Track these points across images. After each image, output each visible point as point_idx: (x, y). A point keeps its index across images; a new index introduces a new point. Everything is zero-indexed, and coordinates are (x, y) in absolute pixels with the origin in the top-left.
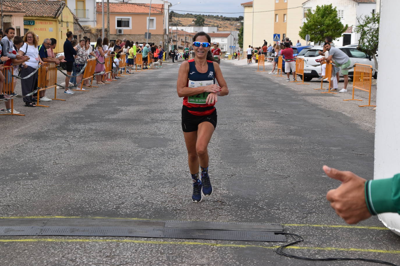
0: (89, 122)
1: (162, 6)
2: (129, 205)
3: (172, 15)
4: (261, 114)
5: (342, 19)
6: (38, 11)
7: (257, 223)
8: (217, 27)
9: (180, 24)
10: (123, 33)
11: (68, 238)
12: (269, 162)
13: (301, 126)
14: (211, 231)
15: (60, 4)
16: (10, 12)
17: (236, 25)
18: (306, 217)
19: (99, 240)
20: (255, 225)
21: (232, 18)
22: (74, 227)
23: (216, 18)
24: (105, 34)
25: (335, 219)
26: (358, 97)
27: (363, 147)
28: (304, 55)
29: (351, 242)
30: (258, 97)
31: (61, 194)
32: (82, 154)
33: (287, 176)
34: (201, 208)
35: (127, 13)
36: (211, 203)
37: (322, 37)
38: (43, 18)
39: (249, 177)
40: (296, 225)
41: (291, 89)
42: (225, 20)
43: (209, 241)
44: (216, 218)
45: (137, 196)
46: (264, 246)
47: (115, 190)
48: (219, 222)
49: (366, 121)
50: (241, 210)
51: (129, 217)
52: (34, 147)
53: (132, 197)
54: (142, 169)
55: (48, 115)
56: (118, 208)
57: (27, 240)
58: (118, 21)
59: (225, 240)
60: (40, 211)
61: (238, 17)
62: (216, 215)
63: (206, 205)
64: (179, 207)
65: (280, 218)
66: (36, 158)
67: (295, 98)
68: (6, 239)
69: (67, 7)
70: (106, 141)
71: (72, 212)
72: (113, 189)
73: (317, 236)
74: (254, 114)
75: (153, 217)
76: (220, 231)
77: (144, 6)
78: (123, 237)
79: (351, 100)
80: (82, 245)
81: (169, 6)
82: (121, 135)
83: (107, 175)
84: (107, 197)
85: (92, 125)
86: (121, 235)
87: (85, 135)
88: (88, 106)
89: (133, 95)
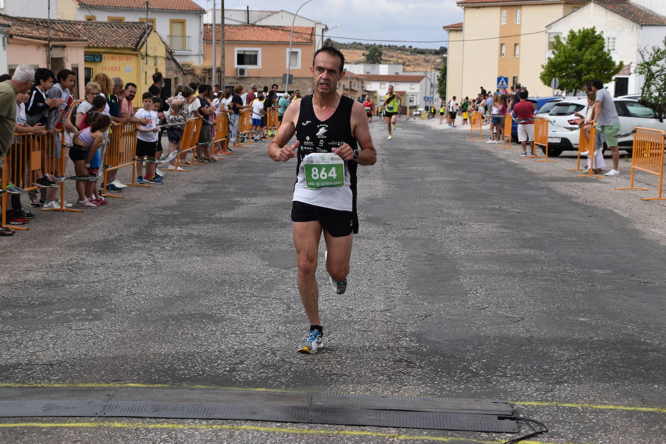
0: (187, 224)
1: (312, 30)
2: (251, 365)
4: (475, 211)
5: (614, 51)
6: (107, 39)
7: (469, 399)
8: (403, 65)
10: (246, 75)
11: (148, 422)
12: (489, 294)
13: (543, 232)
14: (390, 413)
15: (144, 27)
16: (62, 40)
17: (436, 62)
18: (552, 390)
19: (201, 425)
20: (466, 403)
21: (427, 50)
23: (401, 50)
24: (217, 76)
25: (601, 394)
26: (641, 183)
27: (650, 270)
28: (548, 112)
29: (629, 436)
30: (471, 182)
31: (138, 345)
32: (175, 277)
33: (519, 319)
34: (372, 372)
35: (253, 41)
36: (390, 363)
37: (579, 81)
38: (115, 51)
39: (454, 319)
40: (535, 404)
41: (527, 169)
42: (415, 54)
43: (386, 429)
45: (265, 350)
46: (480, 440)
47: (228, 340)
48: (403, 397)
49: (654, 224)
50: (440, 377)
51: (251, 386)
52: (96, 265)
53: (258, 352)
54: (275, 304)
55: (120, 211)
56: (233, 370)
57: (81, 425)
58: (238, 55)
59: (414, 428)
60: (104, 374)
61: (438, 49)
62: (398, 385)
63: (382, 366)
64: (337, 369)
65: (507, 390)
66: (100, 283)
67: (533, 186)
68: (46, 422)
69: (156, 32)
70: (215, 255)
71: (157, 377)
72: (226, 338)
73: (570, 423)
74: (464, 212)
75: (292, 387)
76: (404, 412)
77: (282, 30)
78: (241, 420)
79: (628, 189)
80: (172, 435)
81: (323, 30)
82: (240, 245)
83: (215, 314)
84: (215, 351)
85: (193, 229)
86: (237, 418)
87: (180, 246)
88: (187, 196)
89: (262, 178)
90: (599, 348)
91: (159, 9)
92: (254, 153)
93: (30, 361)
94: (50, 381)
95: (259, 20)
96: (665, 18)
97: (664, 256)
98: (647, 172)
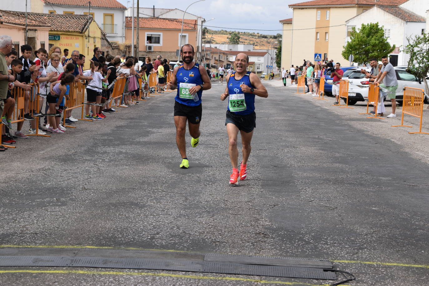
0: (118, 145)
1: (196, 21)
2: (164, 235)
3: (205, 31)
4: (303, 139)
5: (390, 38)
6: (63, 25)
7: (304, 258)
8: (253, 45)
9: (213, 42)
10: (152, 50)
11: (100, 270)
12: (314, 192)
13: (347, 153)
14: (255, 266)
15: (87, 18)
16: (34, 26)
17: (274, 43)
18: (357, 253)
19: (134, 273)
20: (303, 261)
21: (268, 35)
22: (107, 259)
23: (252, 35)
24: (134, 51)
26: (408, 123)
27: (416, 178)
28: (348, 76)
29: (407, 282)
30: (299, 121)
32: (112, 179)
34: (242, 240)
35: (157, 28)
36: (253, 235)
37: (367, 57)
38: (68, 33)
39: (292, 208)
40: (346, 262)
41: (334, 112)
42: (261, 38)
43: (252, 277)
44: (259, 252)
45: (173, 226)
46: (312, 284)
47: (149, 219)
48: (263, 257)
49: (417, 149)
50: (285, 244)
51: (165, 249)
52: (61, 171)
53: (168, 227)
54: (177, 197)
55: (75, 136)
56: (152, 238)
57: (57, 272)
58: (148, 37)
59: (270, 276)
60: (70, 240)
61: (276, 35)
62: (258, 249)
63: (248, 237)
64: (219, 238)
65: (328, 253)
66: (64, 182)
67: (339, 123)
68: (35, 270)
69: (95, 21)
70: (137, 165)
71: (104, 242)
72: (147, 218)
73: (369, 274)
74: (295, 139)
75: (191, 249)
76: (264, 266)
77: (176, 21)
78: (159, 270)
79: (400, 126)
80: (116, 278)
81: (202, 22)
82: (153, 159)
83: (140, 203)
84: (141, 226)
85: (122, 148)
86: (157, 269)
87: (114, 159)
88: (117, 127)
89: (165, 116)
90: (386, 227)
91: (97, 7)
92: (159, 100)
93: (22, 231)
94: (36, 244)
95: (161, 15)
96: (421, 17)
97: (424, 169)
98: (412, 115)
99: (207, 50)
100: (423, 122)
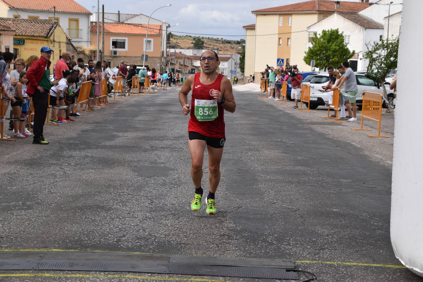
0: (84, 149)
1: (160, 27)
2: (130, 238)
3: (169, 36)
4: (266, 142)
5: (349, 44)
6: (28, 30)
7: (267, 259)
8: (217, 50)
9: (178, 47)
10: (118, 55)
11: (66, 273)
12: (277, 194)
13: (308, 156)
14: (219, 268)
15: (52, 23)
17: (238, 48)
18: (318, 254)
19: (100, 275)
20: (266, 261)
21: (232, 41)
22: (73, 261)
23: (216, 41)
24: (100, 56)
25: (348, 256)
26: (367, 126)
27: (375, 180)
28: (309, 81)
29: (366, 281)
30: (263, 124)
32: (78, 182)
33: (296, 210)
34: (207, 242)
35: (122, 33)
36: (218, 236)
37: (328, 63)
38: (33, 38)
39: (256, 210)
40: (308, 262)
41: (296, 116)
42: (225, 43)
43: (217, 277)
44: (223, 253)
45: (138, 228)
47: (114, 222)
48: (227, 258)
49: (376, 152)
50: (249, 245)
51: (131, 251)
52: (27, 175)
53: (134, 229)
54: (143, 199)
56: (119, 241)
57: (23, 275)
58: (113, 42)
59: (234, 277)
60: (36, 243)
61: (239, 40)
62: (223, 250)
63: (212, 238)
64: (184, 240)
65: (290, 253)
66: (30, 186)
67: (301, 127)
69: (60, 26)
70: (103, 169)
71: (70, 245)
72: (113, 221)
73: (330, 273)
74: (259, 143)
75: (156, 251)
76: (228, 267)
77: (141, 27)
78: (125, 272)
79: (359, 130)
81: (167, 27)
82: (119, 162)
83: (106, 206)
84: (107, 229)
85: (88, 152)
86: (123, 271)
87: (80, 163)
88: (83, 131)
89: (130, 121)
90: (346, 228)
91: (62, 11)
92: (124, 105)
94: (1, 247)
95: (126, 20)
96: (379, 24)
97: (383, 171)
98: (371, 119)
99: (172, 55)
100: (381, 126)
